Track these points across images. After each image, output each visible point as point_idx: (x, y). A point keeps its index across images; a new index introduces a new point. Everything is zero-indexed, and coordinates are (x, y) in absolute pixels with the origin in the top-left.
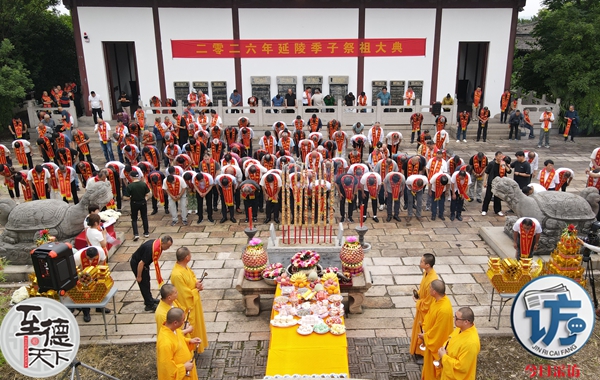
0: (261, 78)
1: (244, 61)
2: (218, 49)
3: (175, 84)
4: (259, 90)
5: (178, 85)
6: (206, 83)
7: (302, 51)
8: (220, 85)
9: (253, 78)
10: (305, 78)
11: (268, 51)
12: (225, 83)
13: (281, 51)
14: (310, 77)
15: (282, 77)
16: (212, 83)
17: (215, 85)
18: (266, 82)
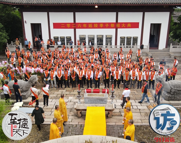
0: (83, 35)
1: (77, 30)
3: (54, 37)
6: (64, 37)
10: (97, 36)
11: (85, 26)
14: (99, 35)
15: (90, 35)
16: (66, 37)
17: (67, 38)
18: (84, 37)
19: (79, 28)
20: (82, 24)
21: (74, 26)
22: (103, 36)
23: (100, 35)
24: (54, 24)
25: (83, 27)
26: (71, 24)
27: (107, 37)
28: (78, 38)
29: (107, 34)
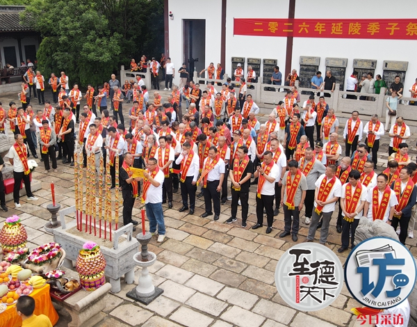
0: (310, 58)
1: (295, 40)
2: (273, 27)
3: (233, 59)
4: (306, 70)
5: (235, 60)
6: (259, 60)
7: (356, 32)
8: (271, 63)
9: (302, 58)
10: (355, 62)
11: (320, 31)
12: (275, 61)
13: (333, 32)
14: (361, 61)
15: (331, 59)
16: (264, 61)
17: (266, 62)
18: (314, 63)
19: (303, 35)
20: (312, 23)
21: (289, 27)
22: (374, 63)
23: (366, 61)
24: (236, 21)
25: (312, 33)
26: (280, 21)
27: (389, 68)
28: (296, 67)
29: (388, 59)
